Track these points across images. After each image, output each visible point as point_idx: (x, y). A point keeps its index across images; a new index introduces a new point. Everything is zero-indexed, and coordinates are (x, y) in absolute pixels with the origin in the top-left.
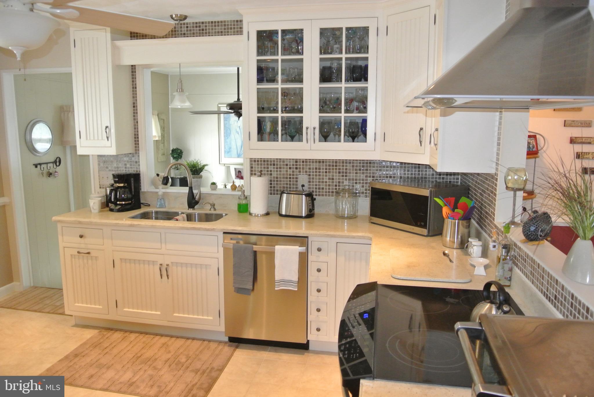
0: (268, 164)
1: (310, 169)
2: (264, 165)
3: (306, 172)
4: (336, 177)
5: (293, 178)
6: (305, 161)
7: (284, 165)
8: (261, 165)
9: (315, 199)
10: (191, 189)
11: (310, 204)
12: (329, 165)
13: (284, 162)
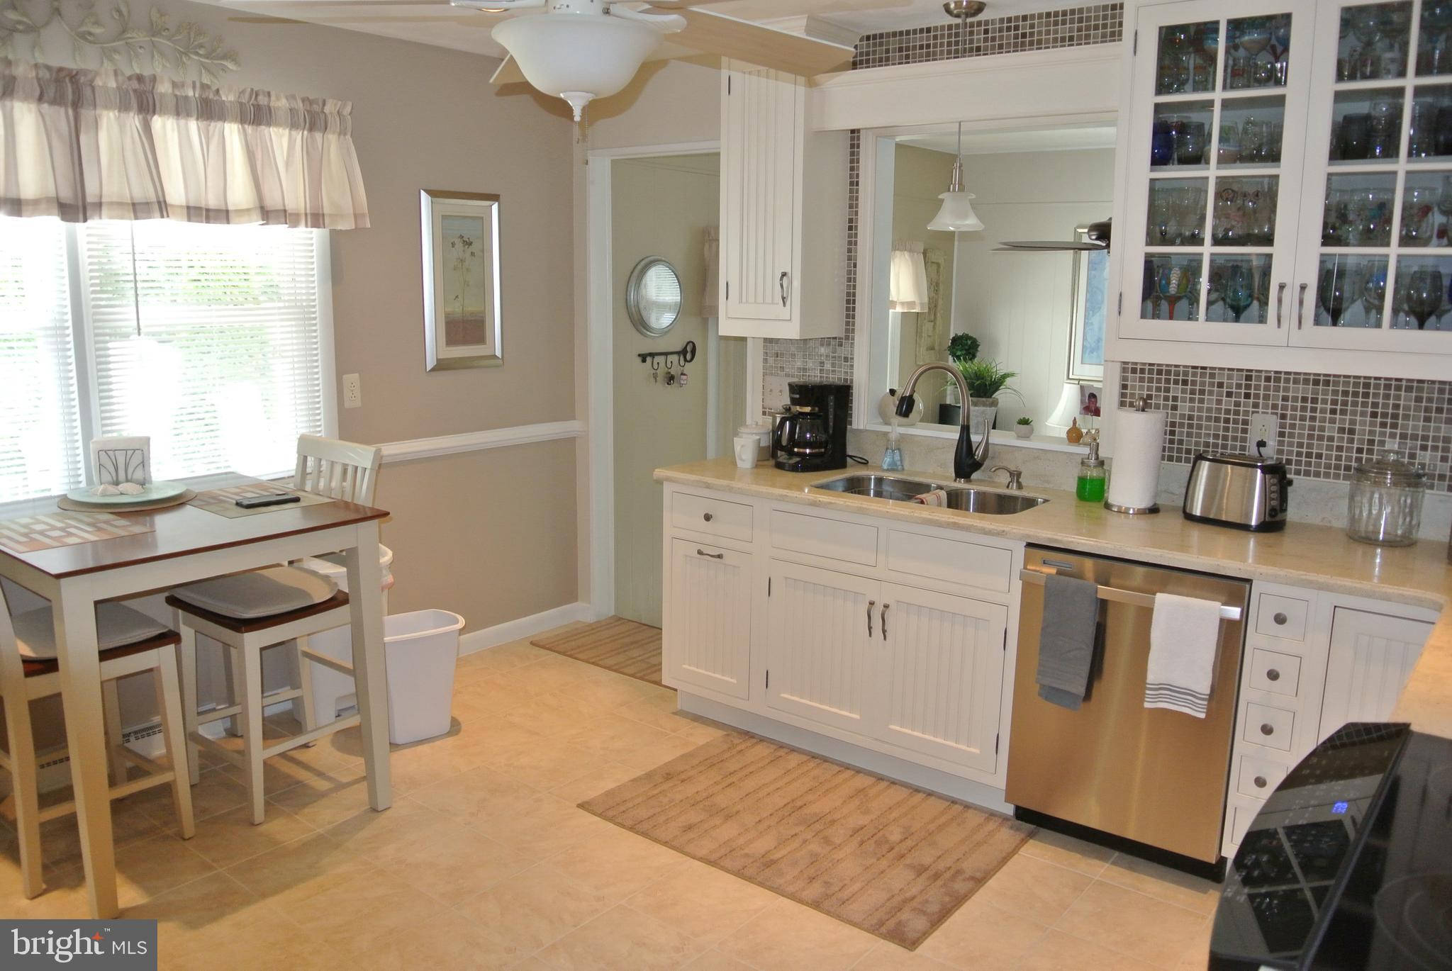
0: (1168, 381)
1: (1285, 399)
2: (1159, 381)
3: (1275, 407)
4: (1364, 426)
5: (1236, 422)
6: (1274, 378)
7: (1212, 384)
8: (1151, 380)
9: (1290, 483)
10: (966, 430)
11: (1274, 496)
12: (1345, 393)
13: (1212, 376)
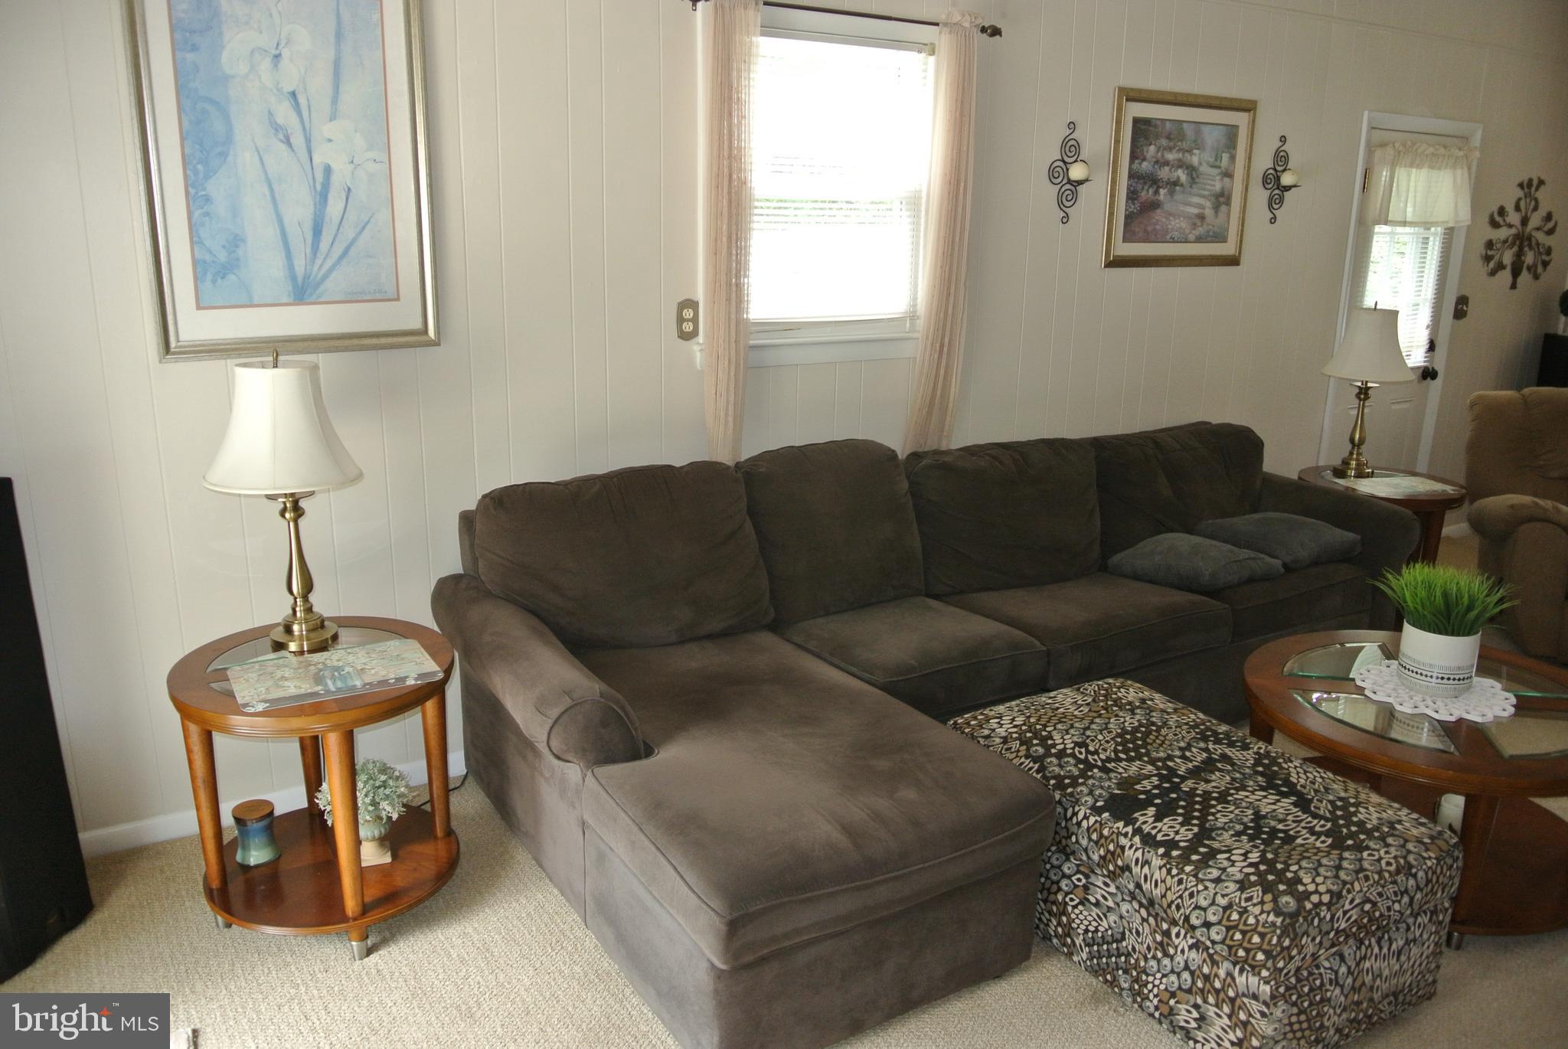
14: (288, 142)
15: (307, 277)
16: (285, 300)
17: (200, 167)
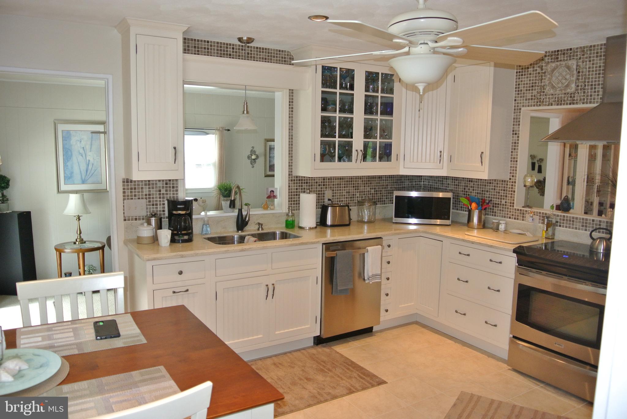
0: (302, 183)
1: (333, 185)
2: (299, 183)
3: (331, 188)
4: (352, 190)
5: (321, 194)
6: (330, 179)
7: (314, 183)
8: (297, 183)
9: (351, 210)
10: (240, 211)
12: (347, 181)
13: (314, 180)
14: (82, 156)
15: (85, 179)
16: (81, 183)
17: (66, 160)
